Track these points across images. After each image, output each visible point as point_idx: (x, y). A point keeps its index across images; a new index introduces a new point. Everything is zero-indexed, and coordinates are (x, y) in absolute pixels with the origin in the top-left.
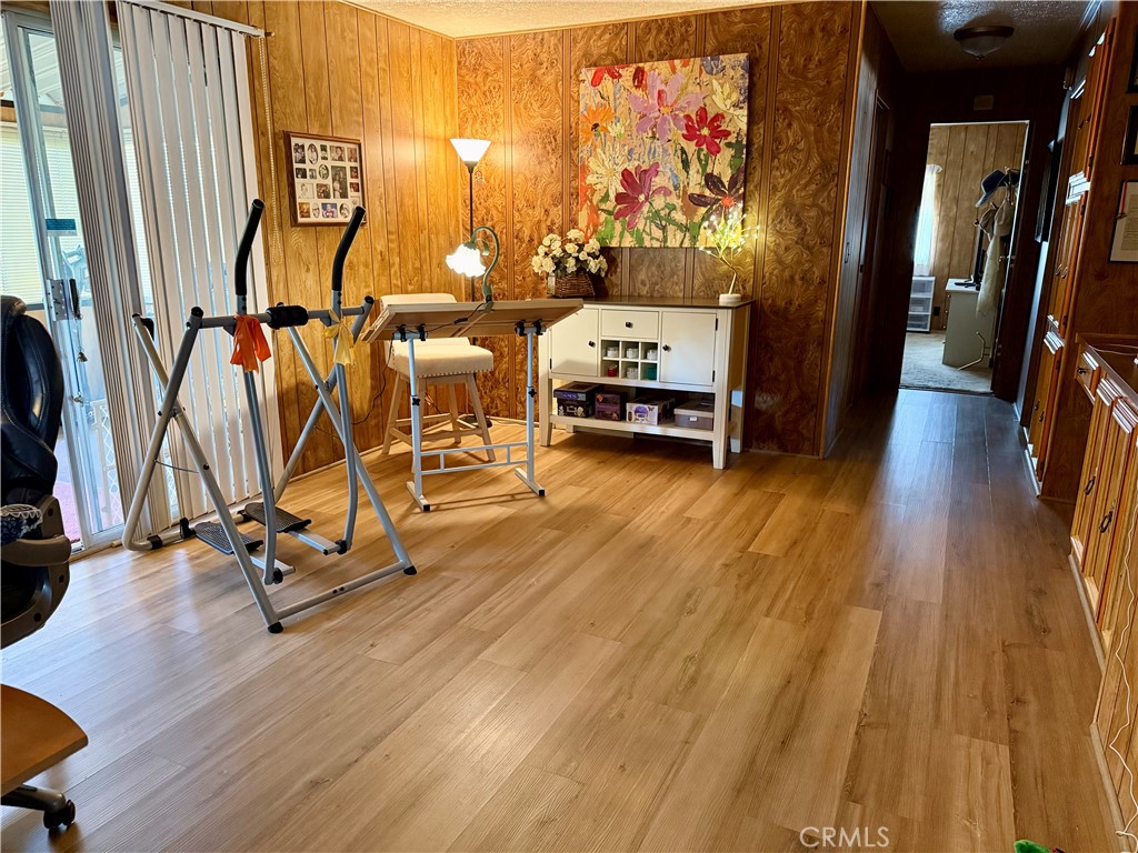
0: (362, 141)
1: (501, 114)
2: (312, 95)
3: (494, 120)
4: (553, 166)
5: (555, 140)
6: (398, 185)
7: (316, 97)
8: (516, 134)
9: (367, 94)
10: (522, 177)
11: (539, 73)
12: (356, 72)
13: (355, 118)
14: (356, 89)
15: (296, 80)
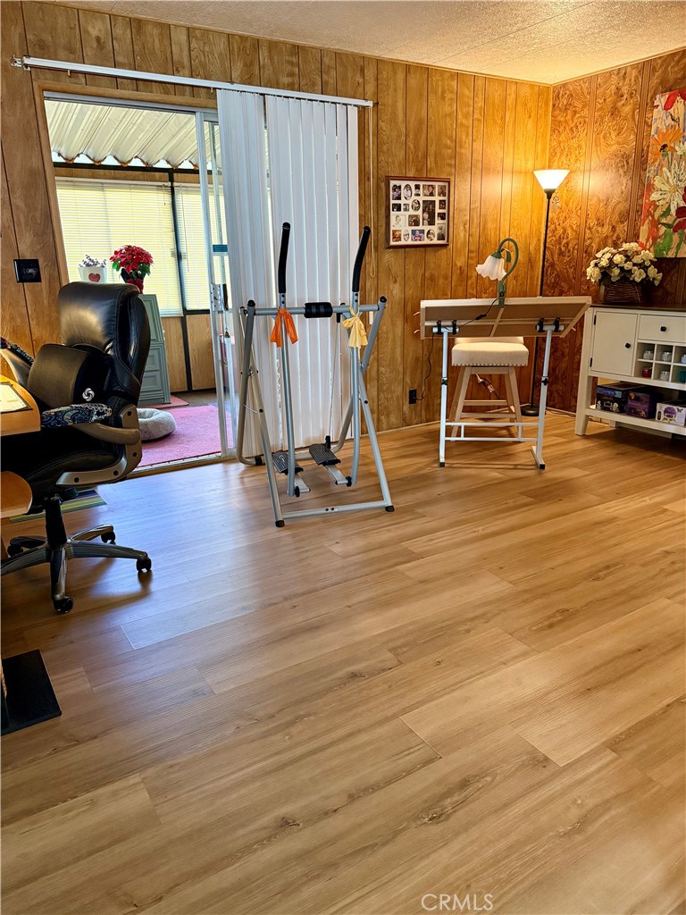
0: (452, 179)
1: (584, 147)
2: (412, 146)
3: (577, 152)
4: (623, 188)
5: (628, 163)
6: (483, 212)
7: (415, 147)
8: (595, 162)
9: (461, 141)
10: (595, 199)
11: (620, 104)
12: (452, 125)
13: (449, 161)
14: (450, 138)
15: (399, 136)
